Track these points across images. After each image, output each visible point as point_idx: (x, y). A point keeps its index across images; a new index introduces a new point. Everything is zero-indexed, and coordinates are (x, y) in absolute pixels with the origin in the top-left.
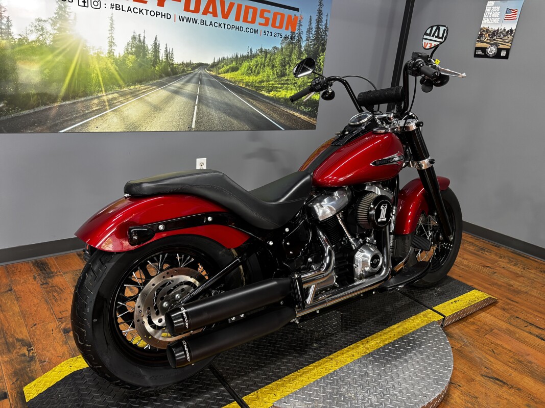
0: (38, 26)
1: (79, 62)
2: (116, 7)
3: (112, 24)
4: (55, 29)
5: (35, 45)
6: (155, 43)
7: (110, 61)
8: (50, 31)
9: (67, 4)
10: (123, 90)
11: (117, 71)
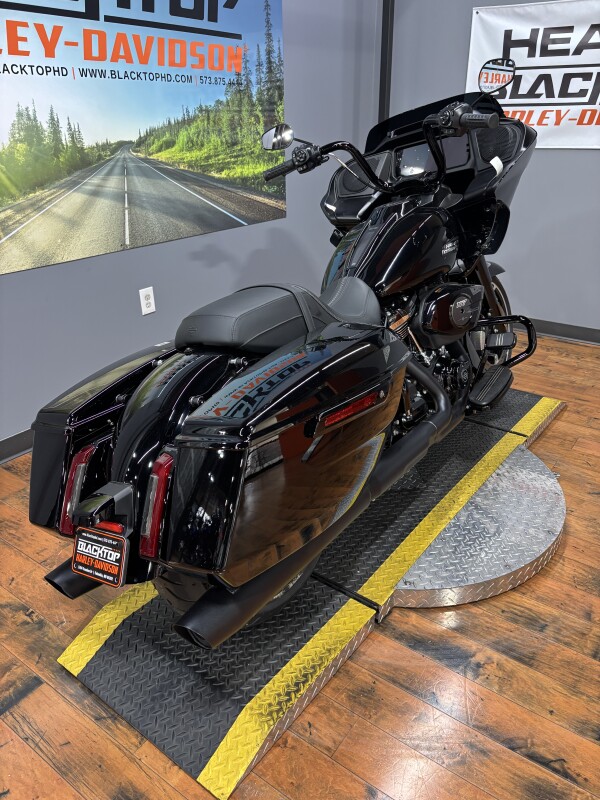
6: (52, 119)
10: (18, 202)
11: (4, 173)
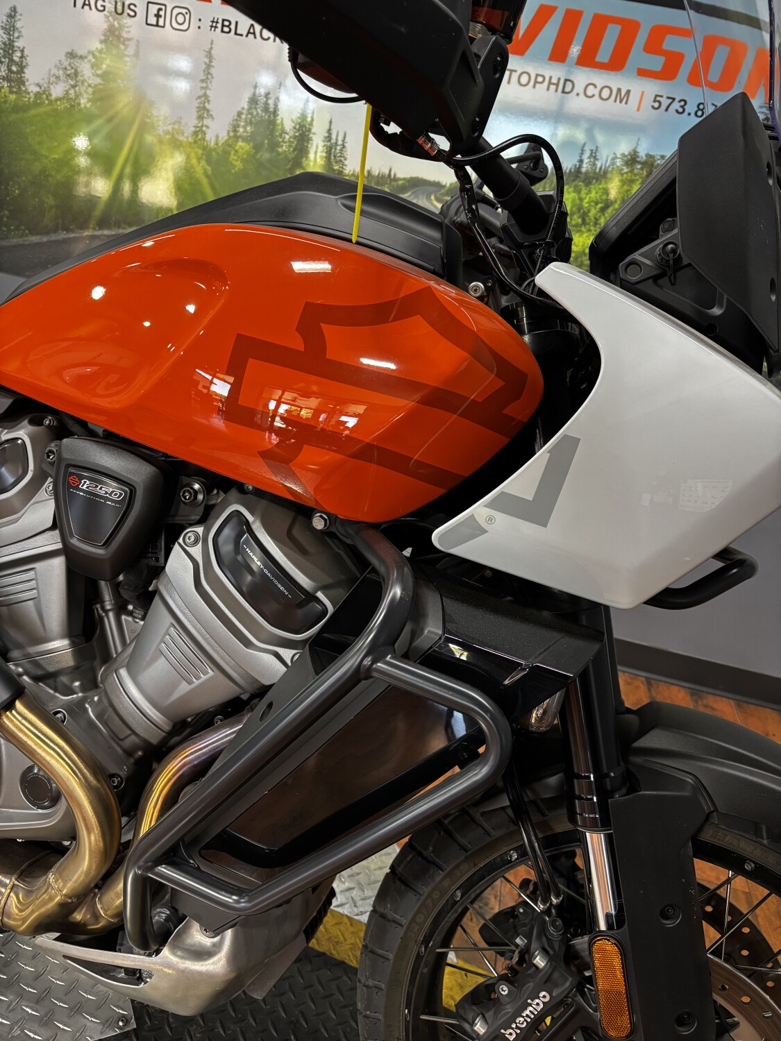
0: (69, 68)
1: (135, 149)
2: (223, 26)
3: (209, 66)
4: (98, 76)
5: (61, 106)
7: (196, 154)
8: (89, 78)
9: (125, 21)
11: (207, 176)
